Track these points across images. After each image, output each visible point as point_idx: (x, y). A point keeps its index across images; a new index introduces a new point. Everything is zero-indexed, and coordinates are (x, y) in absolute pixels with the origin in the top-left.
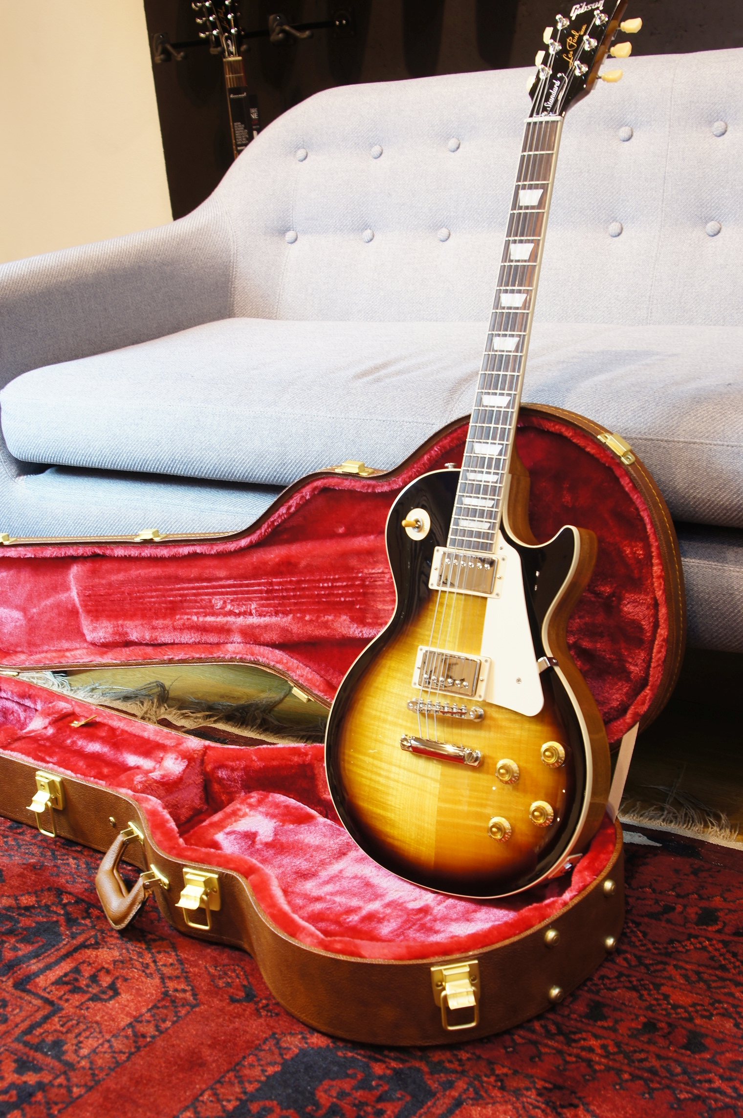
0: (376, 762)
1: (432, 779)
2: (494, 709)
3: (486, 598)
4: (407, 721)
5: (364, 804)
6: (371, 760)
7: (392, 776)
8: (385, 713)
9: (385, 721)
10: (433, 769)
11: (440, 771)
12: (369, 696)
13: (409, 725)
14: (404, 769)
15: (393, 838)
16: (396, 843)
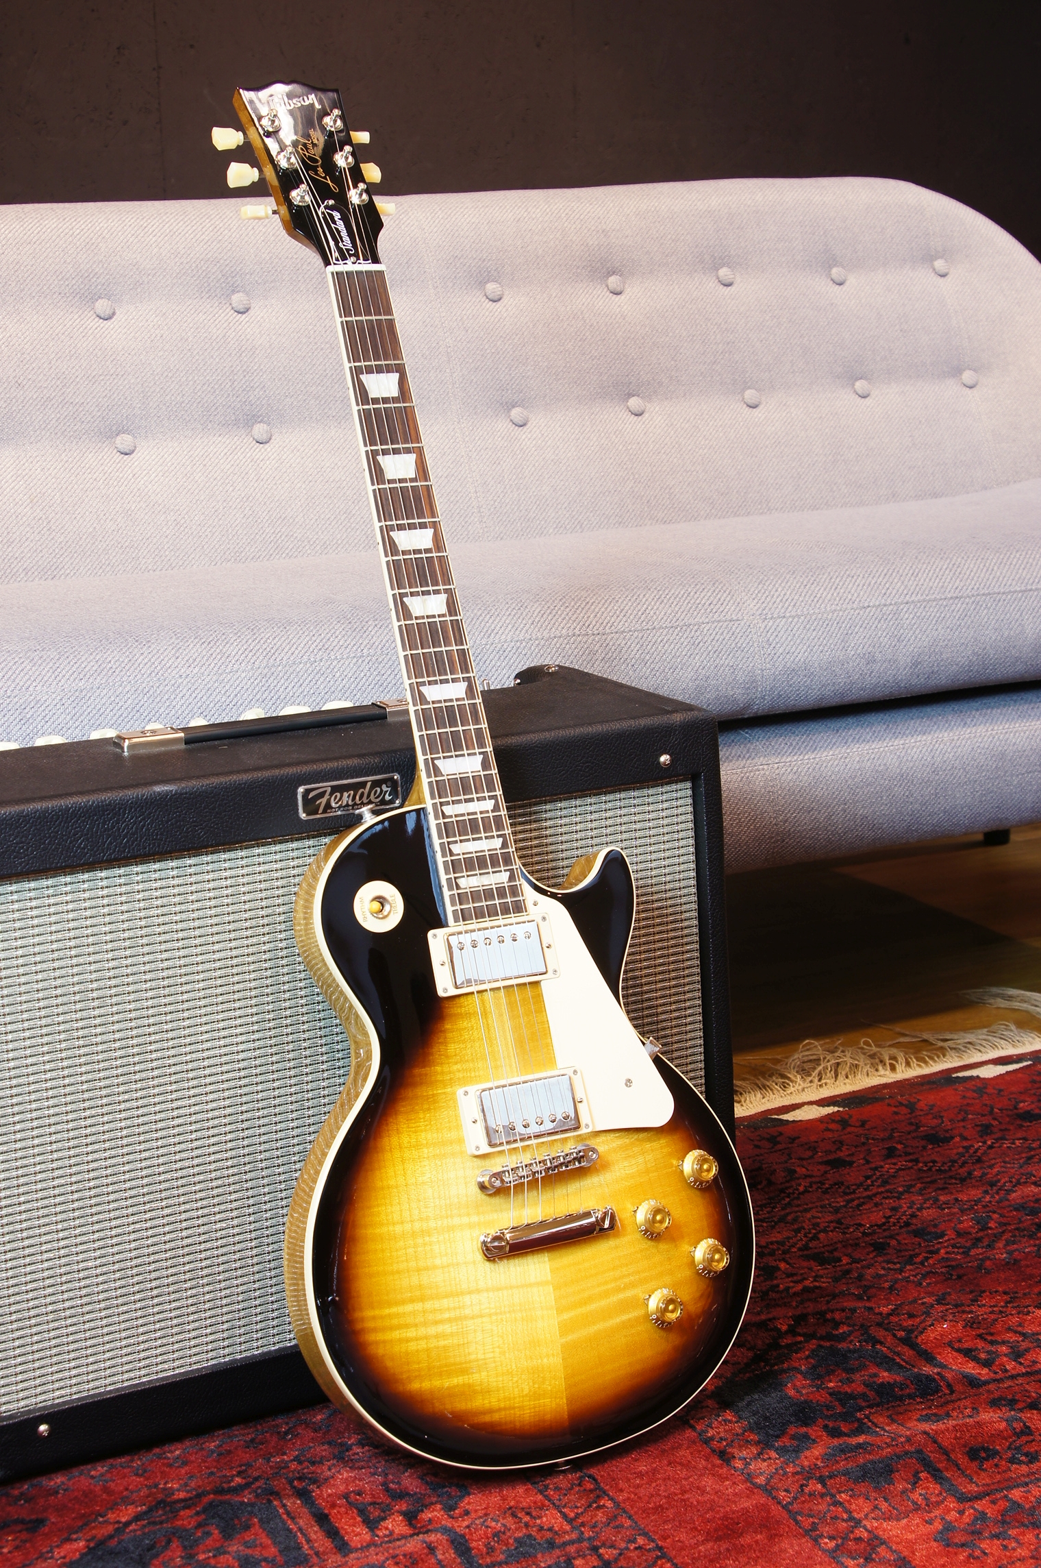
0: (429, 1305)
1: (538, 1284)
2: (602, 1138)
3: (537, 983)
4: (468, 1215)
5: (421, 1384)
6: (418, 1306)
7: (467, 1312)
8: (421, 1219)
9: (425, 1233)
10: (537, 1267)
11: (548, 1266)
12: (378, 1205)
13: (475, 1219)
14: (487, 1290)
15: (491, 1411)
16: (496, 1417)
